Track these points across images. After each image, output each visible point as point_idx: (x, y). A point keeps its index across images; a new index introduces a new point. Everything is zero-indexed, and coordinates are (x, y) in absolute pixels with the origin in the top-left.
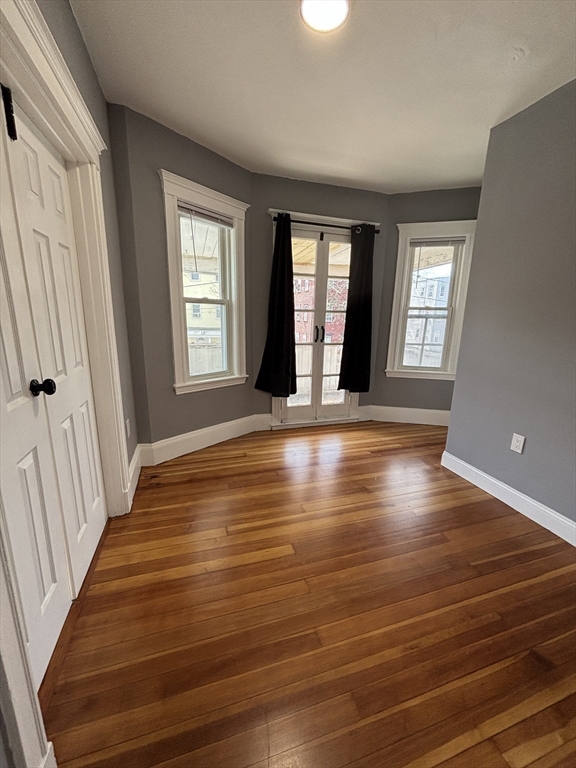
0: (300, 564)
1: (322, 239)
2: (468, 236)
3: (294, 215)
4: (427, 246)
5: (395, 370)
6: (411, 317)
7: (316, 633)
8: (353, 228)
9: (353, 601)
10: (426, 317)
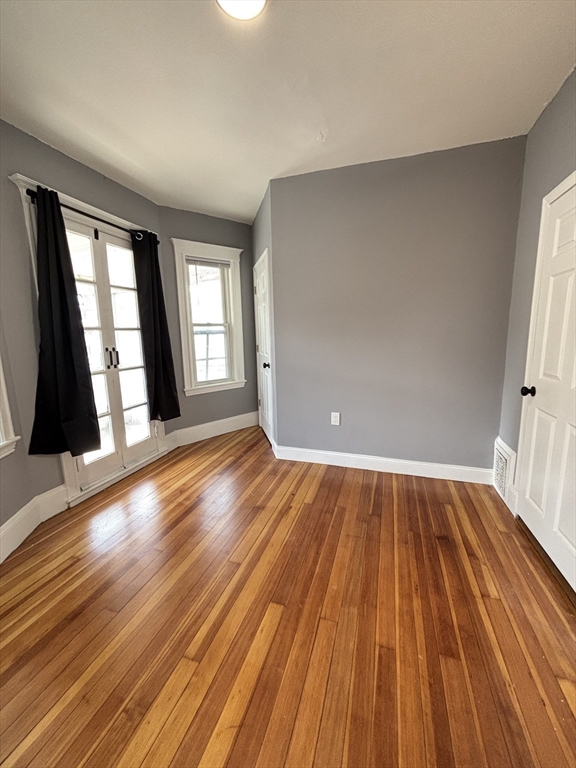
0: (300, 611)
1: (97, 237)
2: (232, 261)
3: (63, 197)
4: (201, 265)
5: (193, 387)
6: (197, 333)
7: (381, 647)
8: (133, 233)
9: (364, 596)
10: (207, 333)
